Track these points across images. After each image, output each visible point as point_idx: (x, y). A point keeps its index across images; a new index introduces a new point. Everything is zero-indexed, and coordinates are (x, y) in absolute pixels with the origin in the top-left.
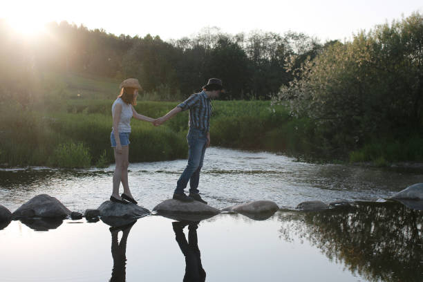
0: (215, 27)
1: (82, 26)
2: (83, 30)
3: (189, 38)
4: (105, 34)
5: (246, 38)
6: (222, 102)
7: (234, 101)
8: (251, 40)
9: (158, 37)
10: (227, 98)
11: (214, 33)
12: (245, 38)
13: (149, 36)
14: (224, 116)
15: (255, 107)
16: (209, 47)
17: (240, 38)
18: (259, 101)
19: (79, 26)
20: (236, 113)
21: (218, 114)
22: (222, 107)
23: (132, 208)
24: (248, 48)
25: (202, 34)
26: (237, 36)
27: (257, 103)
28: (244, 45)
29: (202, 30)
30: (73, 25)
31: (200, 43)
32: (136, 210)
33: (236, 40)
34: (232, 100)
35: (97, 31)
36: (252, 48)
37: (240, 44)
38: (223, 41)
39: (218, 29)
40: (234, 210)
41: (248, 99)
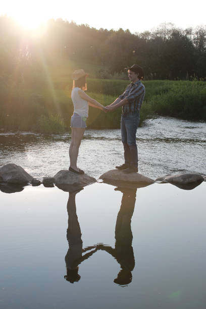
0: (170, 23)
1: (72, 22)
2: (73, 25)
3: (150, 31)
4: (88, 28)
5: (194, 31)
6: (171, 81)
7: (181, 81)
8: (197, 33)
9: (128, 30)
10: (175, 79)
11: (169, 27)
12: (192, 32)
13: (121, 30)
14: (173, 93)
15: (196, 87)
16: (165, 38)
17: (189, 32)
18: (200, 82)
19: (70, 22)
20: (182, 90)
21: (167, 91)
22: (171, 86)
23: (81, 177)
24: (194, 39)
25: (160, 28)
26: (186, 30)
27: (198, 84)
28: (192, 37)
29: (160, 26)
30: (66, 21)
31: (158, 35)
32: (84, 179)
33: (185, 33)
34: (179, 80)
35: (83, 26)
36: (198, 39)
37: (188, 36)
38: (176, 34)
39: (173, 25)
40: (166, 180)
41: (191, 79)
